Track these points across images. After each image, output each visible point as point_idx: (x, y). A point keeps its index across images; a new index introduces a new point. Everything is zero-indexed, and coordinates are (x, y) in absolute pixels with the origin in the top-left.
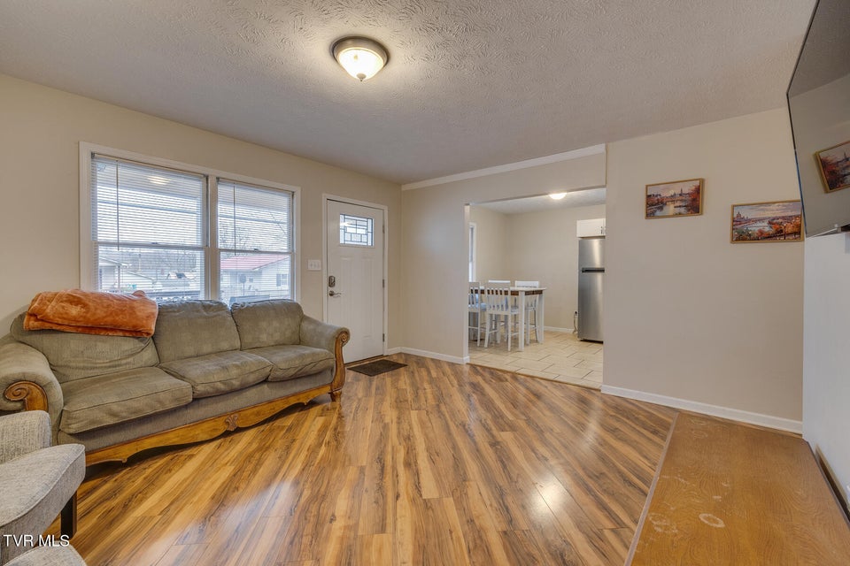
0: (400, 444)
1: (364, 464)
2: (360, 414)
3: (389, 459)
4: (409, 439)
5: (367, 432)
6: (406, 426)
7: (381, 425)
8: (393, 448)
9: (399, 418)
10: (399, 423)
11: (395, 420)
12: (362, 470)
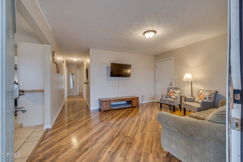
0: (140, 125)
1: (149, 122)
2: (151, 139)
3: (144, 122)
4: (136, 126)
5: (148, 131)
6: (135, 130)
7: (143, 132)
8: (142, 124)
9: (136, 133)
10: (137, 131)
11: (138, 133)
12: (150, 122)
